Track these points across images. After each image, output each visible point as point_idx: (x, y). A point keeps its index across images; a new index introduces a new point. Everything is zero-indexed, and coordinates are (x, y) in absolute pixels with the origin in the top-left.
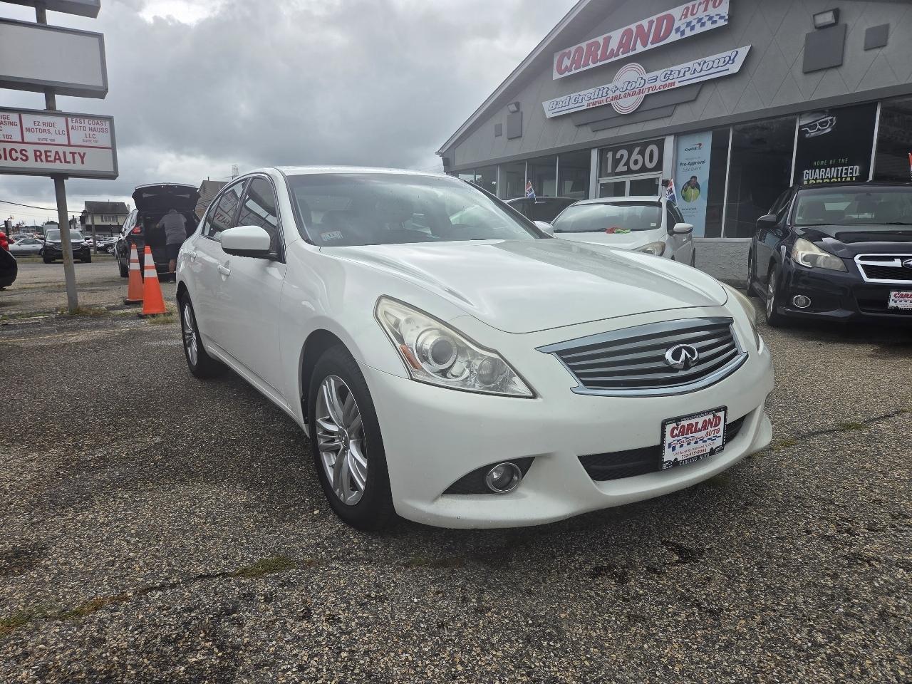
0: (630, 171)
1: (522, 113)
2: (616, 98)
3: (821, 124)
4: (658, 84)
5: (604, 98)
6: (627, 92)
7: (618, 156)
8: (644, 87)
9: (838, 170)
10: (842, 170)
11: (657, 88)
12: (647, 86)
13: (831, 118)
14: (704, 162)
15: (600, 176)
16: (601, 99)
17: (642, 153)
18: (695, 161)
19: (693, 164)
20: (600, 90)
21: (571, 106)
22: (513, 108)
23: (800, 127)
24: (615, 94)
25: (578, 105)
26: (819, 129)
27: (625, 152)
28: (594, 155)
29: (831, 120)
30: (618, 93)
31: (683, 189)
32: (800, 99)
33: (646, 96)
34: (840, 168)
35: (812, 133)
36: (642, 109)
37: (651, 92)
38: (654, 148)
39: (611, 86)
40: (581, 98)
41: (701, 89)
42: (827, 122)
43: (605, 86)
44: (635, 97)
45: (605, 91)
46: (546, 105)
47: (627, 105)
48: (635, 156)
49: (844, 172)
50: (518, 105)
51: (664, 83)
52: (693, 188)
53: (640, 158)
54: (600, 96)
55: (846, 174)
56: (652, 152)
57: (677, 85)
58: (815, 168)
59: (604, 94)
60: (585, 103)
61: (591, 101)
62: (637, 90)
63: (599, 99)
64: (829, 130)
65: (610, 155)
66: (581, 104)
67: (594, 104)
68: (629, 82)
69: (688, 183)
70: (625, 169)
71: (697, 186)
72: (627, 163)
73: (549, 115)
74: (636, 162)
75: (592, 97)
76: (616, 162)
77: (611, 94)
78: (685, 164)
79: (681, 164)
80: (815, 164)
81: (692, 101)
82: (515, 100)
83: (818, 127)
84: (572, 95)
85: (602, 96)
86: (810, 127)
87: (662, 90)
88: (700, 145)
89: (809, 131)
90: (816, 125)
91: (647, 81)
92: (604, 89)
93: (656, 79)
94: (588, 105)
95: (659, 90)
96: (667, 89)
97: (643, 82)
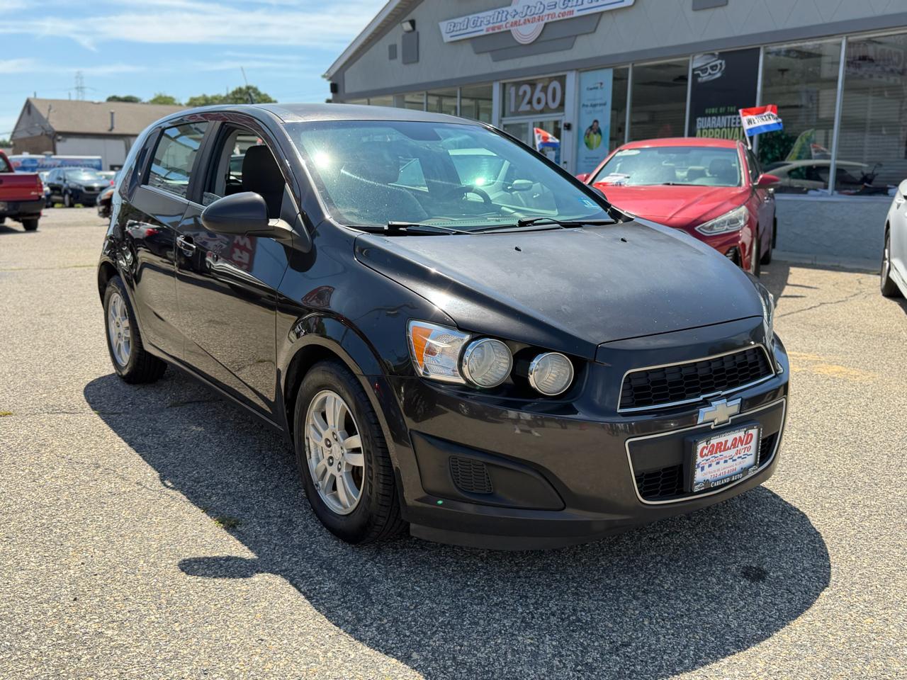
0: (533, 112)
1: (418, 33)
2: (515, 24)
3: (712, 68)
4: (557, 11)
5: (504, 23)
6: (527, 17)
7: (521, 93)
8: (544, 14)
9: (727, 119)
10: (731, 119)
11: (557, 15)
12: (547, 12)
13: (720, 61)
14: (605, 104)
15: (503, 115)
16: (501, 24)
17: (545, 89)
18: (598, 102)
19: (595, 106)
20: (499, 13)
21: (470, 30)
22: (407, 26)
23: (694, 70)
24: (515, 19)
25: (477, 29)
26: (710, 74)
27: (527, 88)
28: (497, 90)
29: (721, 64)
30: (517, 18)
31: (586, 134)
32: (691, 38)
33: (546, 24)
34: (729, 117)
35: (704, 78)
36: (541, 39)
37: (550, 20)
38: (556, 84)
39: (510, 9)
40: (479, 20)
41: (599, 20)
42: (716, 66)
43: (504, 9)
44: (535, 24)
45: (504, 15)
46: (444, 26)
47: (527, 33)
48: (538, 94)
49: (733, 121)
50: (413, 23)
51: (563, 11)
52: (595, 133)
53: (542, 96)
54: (499, 20)
55: (735, 123)
56: (554, 90)
57: (576, 14)
58: (707, 116)
59: (504, 19)
60: (484, 27)
61: (491, 25)
62: (536, 16)
63: (498, 24)
64: (719, 75)
65: (513, 90)
66: (480, 28)
67: (493, 29)
68: (529, 7)
69: (591, 128)
70: (528, 108)
71: (599, 132)
72: (530, 102)
73: (447, 38)
74: (539, 101)
75: (491, 21)
76: (520, 99)
77: (510, 20)
78: (587, 106)
79: (584, 105)
80: (707, 111)
81: (591, 33)
82: (409, 17)
83: (710, 71)
84: (470, 17)
85: (501, 21)
86: (702, 70)
87: (561, 18)
88: (601, 84)
89: (701, 75)
90: (707, 69)
91: (546, 6)
92: (503, 12)
93: (555, 5)
94: (488, 30)
95: (558, 19)
96: (566, 17)
97: (542, 7)
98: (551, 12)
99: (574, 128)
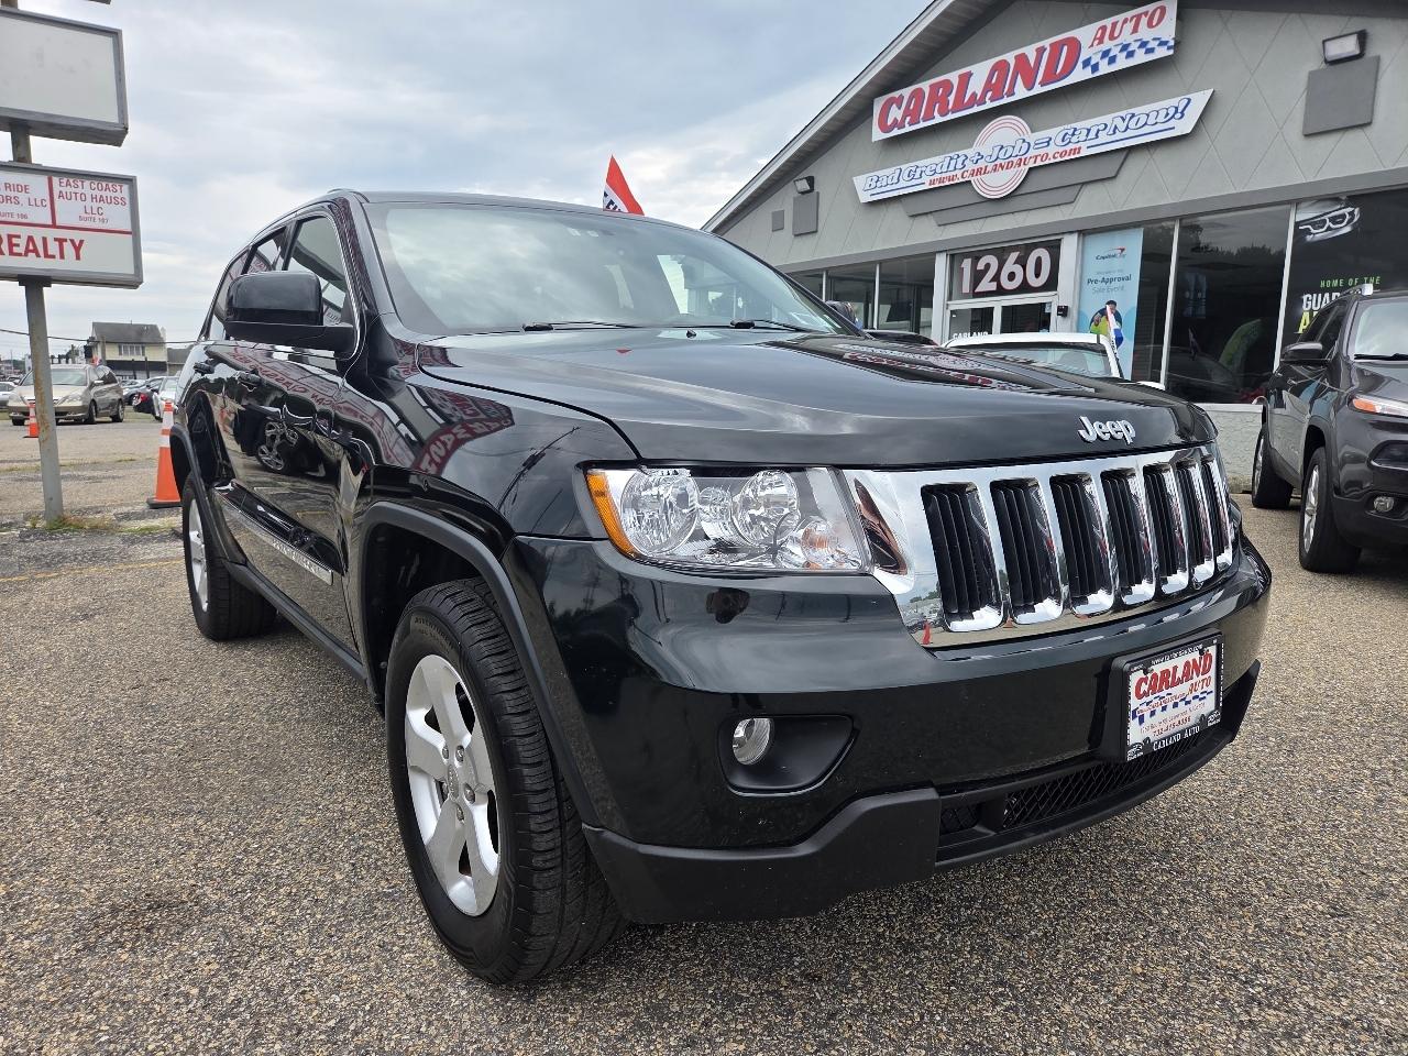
0: (1001, 291)
1: (818, 193)
2: (979, 171)
3: (1333, 220)
4: (1051, 150)
7: (981, 266)
8: (1028, 155)
11: (1050, 156)
12: (1032, 152)
13: (1350, 209)
14: (1128, 279)
15: (950, 299)
17: (1022, 262)
18: (1116, 275)
19: (1111, 280)
22: (804, 185)
23: (1297, 224)
25: (913, 182)
26: (1329, 229)
27: (993, 260)
28: (941, 265)
29: (1351, 213)
30: (982, 164)
31: (1092, 321)
32: (1298, 178)
35: (1318, 234)
36: (1022, 191)
37: (1039, 163)
38: (1043, 254)
39: (970, 152)
40: (919, 171)
41: (1125, 159)
42: (1343, 216)
44: (1012, 171)
48: (1011, 265)
50: (811, 180)
51: (1061, 150)
53: (1018, 269)
54: (951, 168)
56: (1039, 261)
58: (1323, 291)
62: (1015, 160)
64: (1348, 229)
65: (967, 264)
67: (941, 180)
69: (1102, 312)
70: (993, 286)
72: (996, 278)
73: (865, 197)
74: (1012, 276)
76: (978, 277)
77: (970, 166)
78: (1096, 281)
79: (1090, 281)
80: (1323, 284)
81: (1109, 179)
82: (806, 174)
83: (1328, 223)
84: (903, 167)
85: (955, 169)
86: (1313, 225)
87: (1059, 159)
88: (1123, 250)
89: (1313, 231)
90: (1325, 221)
91: (1032, 145)
92: (959, 157)
93: (1048, 142)
94: (932, 182)
95: (1052, 161)
96: (1067, 158)
97: (1025, 146)
98: (1042, 152)
99: (1073, 313)
